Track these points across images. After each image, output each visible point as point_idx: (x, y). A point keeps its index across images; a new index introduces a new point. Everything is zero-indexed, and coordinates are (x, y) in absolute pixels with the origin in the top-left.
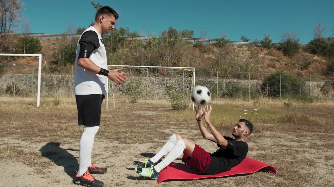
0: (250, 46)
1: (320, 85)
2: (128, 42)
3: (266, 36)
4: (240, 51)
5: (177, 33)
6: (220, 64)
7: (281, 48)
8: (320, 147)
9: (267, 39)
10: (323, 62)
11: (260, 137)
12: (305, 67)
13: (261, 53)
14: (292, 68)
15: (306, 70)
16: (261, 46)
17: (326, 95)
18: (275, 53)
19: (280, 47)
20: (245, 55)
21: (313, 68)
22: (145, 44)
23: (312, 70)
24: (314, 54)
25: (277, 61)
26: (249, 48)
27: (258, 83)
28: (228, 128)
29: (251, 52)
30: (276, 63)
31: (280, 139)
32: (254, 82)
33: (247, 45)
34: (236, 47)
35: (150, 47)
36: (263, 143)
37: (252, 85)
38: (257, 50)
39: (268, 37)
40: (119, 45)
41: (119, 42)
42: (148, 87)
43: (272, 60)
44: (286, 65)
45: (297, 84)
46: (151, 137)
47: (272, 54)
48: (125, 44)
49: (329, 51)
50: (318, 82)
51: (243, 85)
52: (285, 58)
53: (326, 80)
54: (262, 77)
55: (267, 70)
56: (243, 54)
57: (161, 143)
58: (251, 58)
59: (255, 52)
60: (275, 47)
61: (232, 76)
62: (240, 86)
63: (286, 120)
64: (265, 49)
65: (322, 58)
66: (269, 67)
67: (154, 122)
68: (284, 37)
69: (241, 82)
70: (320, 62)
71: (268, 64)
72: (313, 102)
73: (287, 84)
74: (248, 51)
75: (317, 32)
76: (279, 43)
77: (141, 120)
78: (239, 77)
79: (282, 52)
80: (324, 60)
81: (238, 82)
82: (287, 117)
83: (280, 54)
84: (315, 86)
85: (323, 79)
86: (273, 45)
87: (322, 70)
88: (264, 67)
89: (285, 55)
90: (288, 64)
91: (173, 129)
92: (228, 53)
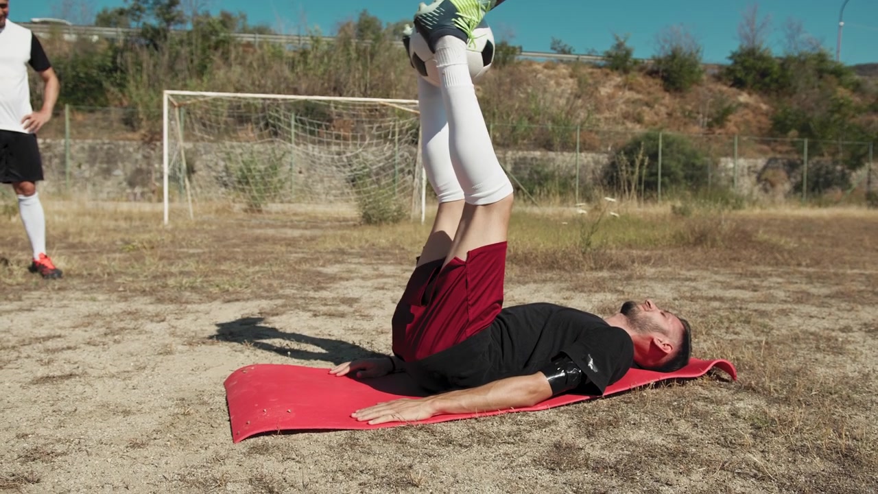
0: (575, 65)
1: (755, 166)
2: (241, 49)
3: (617, 39)
4: (550, 77)
5: (379, 29)
6: (496, 110)
7: (657, 72)
8: (826, 300)
9: (619, 46)
10: (761, 108)
11: (629, 278)
12: (719, 119)
13: (605, 83)
14: (685, 124)
15: (720, 128)
16: (605, 66)
17: (771, 193)
18: (641, 85)
19: (655, 69)
20: (563, 87)
21: (737, 125)
22: (291, 55)
23: (734, 129)
24: (738, 88)
25: (647, 104)
26: (574, 70)
27: (597, 162)
28: (526, 257)
29: (580, 82)
30: (644, 111)
31: (693, 284)
32: (586, 158)
33: (568, 63)
34: (539, 67)
35: (306, 63)
36: (645, 293)
37: (583, 166)
38: (595, 75)
39: (622, 40)
40: (216, 57)
41: (216, 48)
42: (300, 172)
43: (633, 102)
44: (669, 115)
45: (698, 163)
46: (270, 285)
47: (635, 87)
48: (233, 55)
49: (777, 81)
50: (751, 160)
51: (559, 166)
52: (667, 98)
53: (771, 155)
54: (607, 146)
55: (620, 128)
56: (558, 84)
57: (304, 298)
58: (579, 97)
59: (590, 81)
60: (641, 70)
61: (530, 144)
62: (550, 168)
63: (692, 240)
64: (616, 73)
65: (759, 99)
66: (625, 121)
67: (298, 250)
68: (665, 41)
69: (554, 159)
70: (756, 110)
71: (624, 111)
72: (744, 208)
73: (673, 164)
74: (571, 76)
75: (747, 29)
76: (654, 58)
77: (261, 247)
78: (548, 146)
79: (659, 81)
80: (765, 103)
81: (545, 158)
82: (693, 231)
83: (655, 85)
84: (742, 171)
85: (763, 152)
86: (636, 62)
87: (760, 129)
88: (614, 119)
89: (667, 90)
90: (674, 114)
91: (353, 266)
92: (517, 82)
